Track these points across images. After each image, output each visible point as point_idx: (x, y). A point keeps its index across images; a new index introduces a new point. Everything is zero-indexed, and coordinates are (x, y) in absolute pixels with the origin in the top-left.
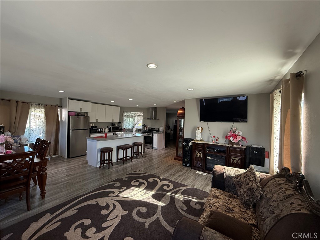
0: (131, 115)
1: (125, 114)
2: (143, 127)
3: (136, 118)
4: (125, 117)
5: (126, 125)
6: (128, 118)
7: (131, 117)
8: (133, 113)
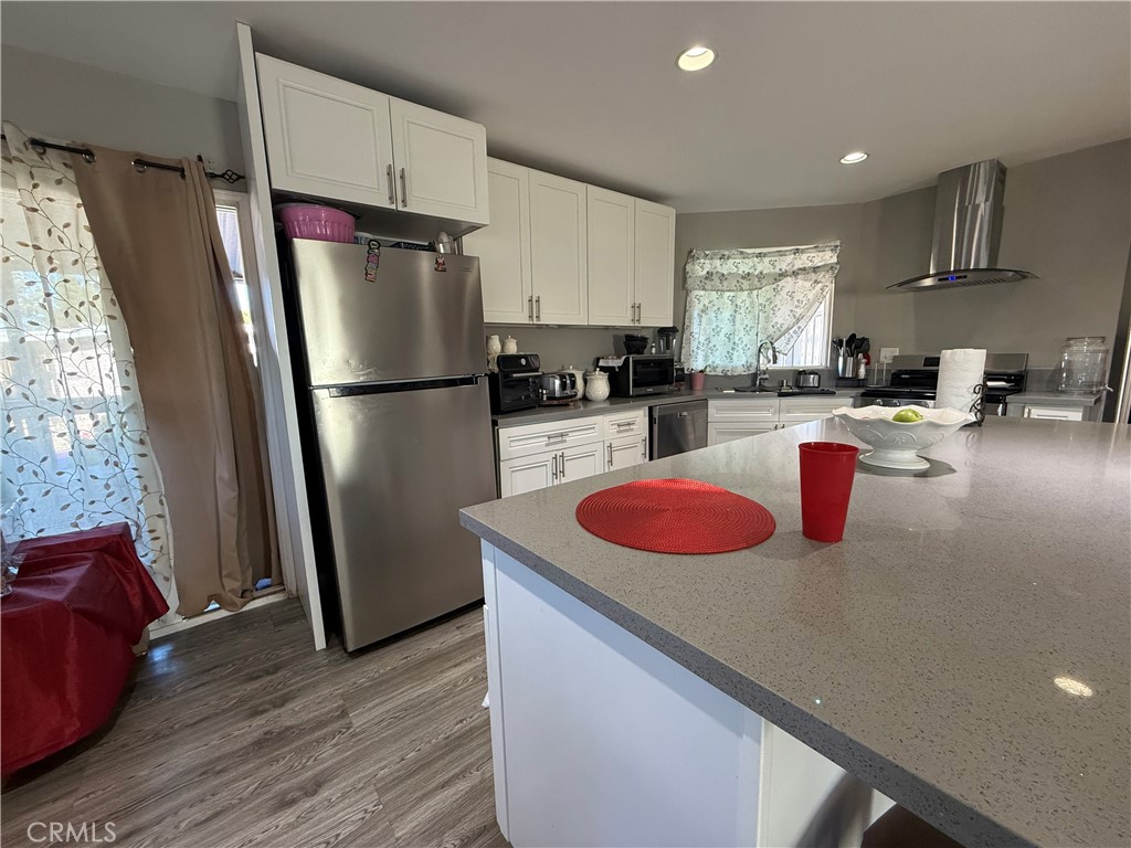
0: (745, 266)
1: (700, 268)
2: (841, 359)
3: (783, 293)
4: (702, 293)
5: (711, 345)
6: (728, 294)
7: (746, 284)
8: (759, 255)
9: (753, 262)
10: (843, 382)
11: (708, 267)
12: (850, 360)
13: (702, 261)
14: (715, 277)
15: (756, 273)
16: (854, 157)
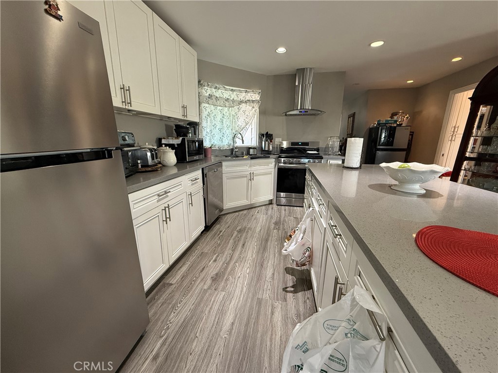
0: (226, 95)
1: (205, 92)
2: (263, 142)
3: (241, 111)
4: (207, 105)
5: (212, 134)
6: (219, 108)
7: (227, 104)
8: (232, 90)
9: (230, 93)
10: (265, 152)
11: (209, 92)
12: (267, 143)
13: (206, 88)
14: (213, 98)
15: (232, 99)
16: (281, 50)
